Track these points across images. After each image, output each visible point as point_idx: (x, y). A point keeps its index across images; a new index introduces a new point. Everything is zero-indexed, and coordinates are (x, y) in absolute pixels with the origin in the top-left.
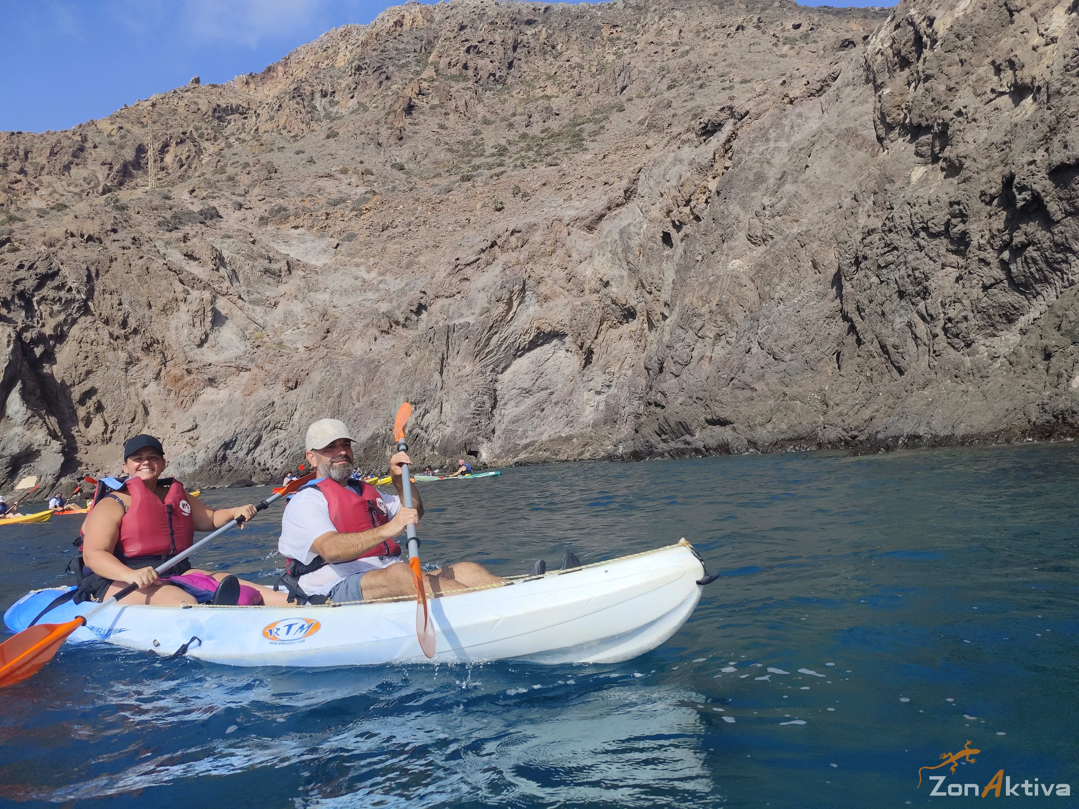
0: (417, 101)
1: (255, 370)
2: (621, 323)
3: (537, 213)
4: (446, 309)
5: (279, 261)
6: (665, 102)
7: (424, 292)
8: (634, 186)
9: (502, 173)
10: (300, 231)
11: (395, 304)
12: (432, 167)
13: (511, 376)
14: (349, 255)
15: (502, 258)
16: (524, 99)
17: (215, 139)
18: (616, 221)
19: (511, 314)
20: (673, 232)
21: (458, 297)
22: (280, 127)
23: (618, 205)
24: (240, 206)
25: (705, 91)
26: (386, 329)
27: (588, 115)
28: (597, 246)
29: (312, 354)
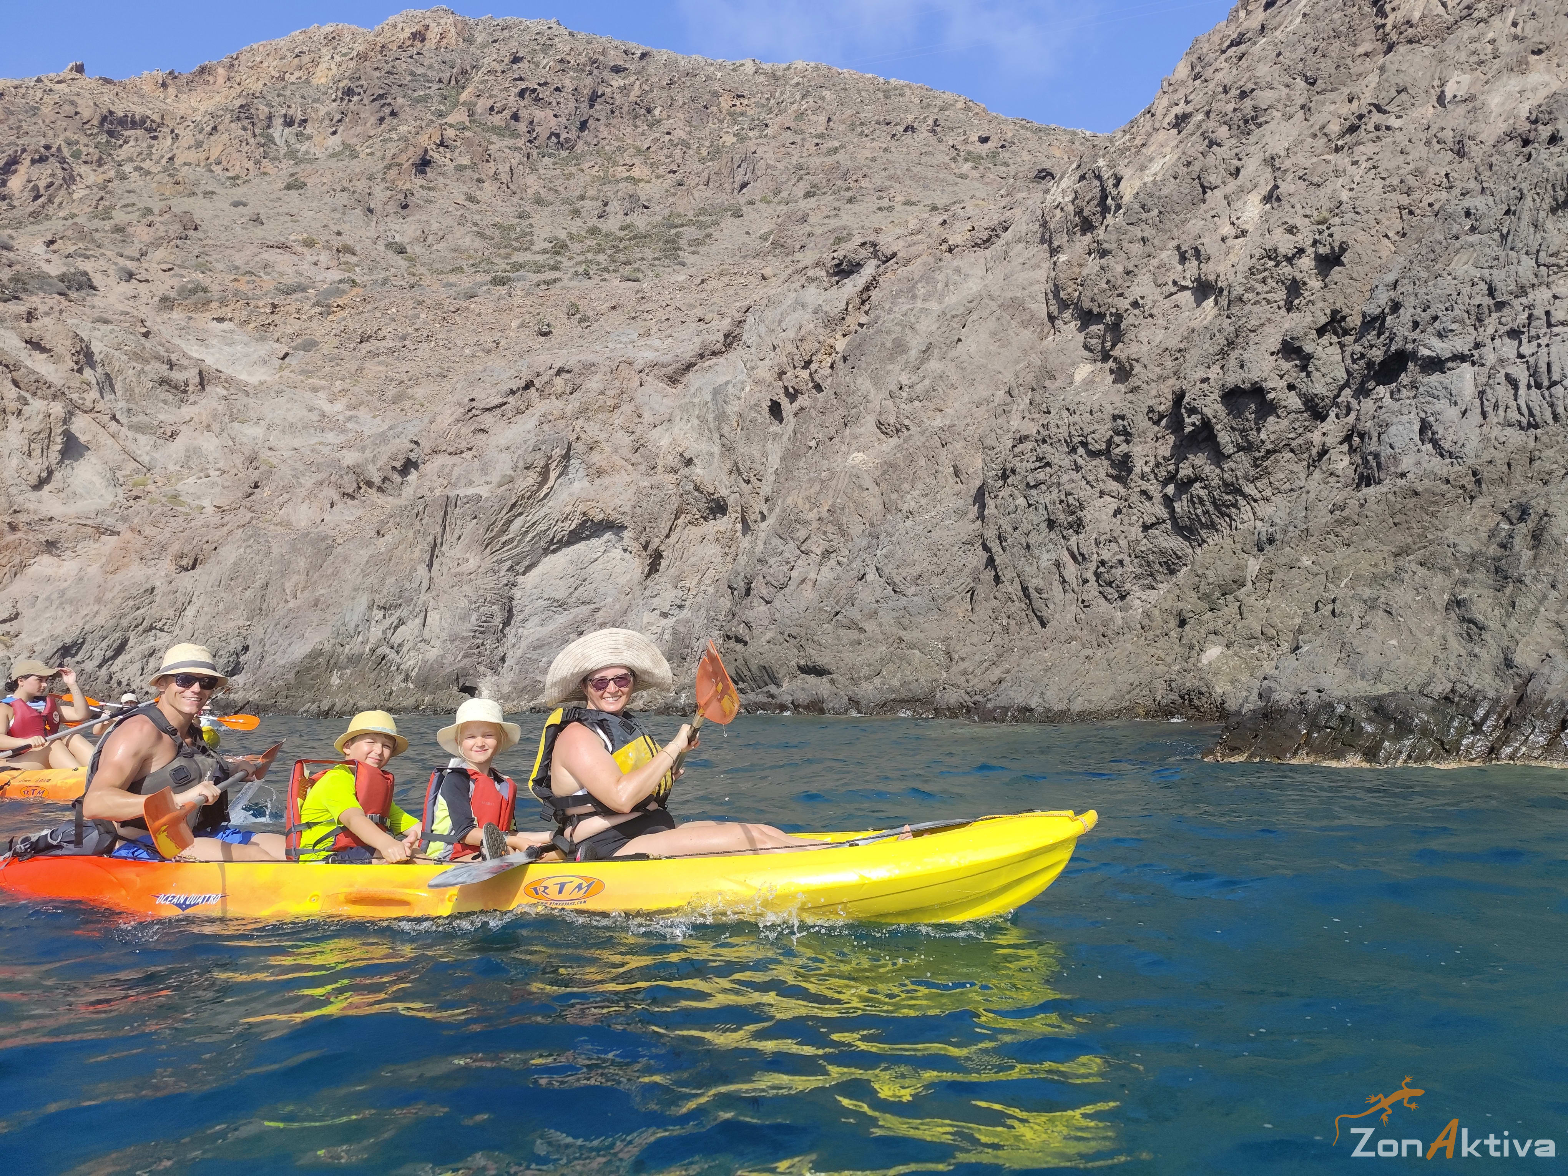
0: (436, 156)
1: (127, 535)
2: (705, 519)
3: (598, 348)
4: (447, 470)
5: (186, 368)
6: (800, 214)
7: (416, 443)
8: (738, 330)
9: (555, 281)
10: (226, 325)
11: (368, 454)
12: (450, 255)
13: (538, 580)
14: (303, 372)
15: (541, 406)
16: (599, 177)
17: (100, 163)
18: (709, 375)
19: (545, 490)
20: (784, 402)
21: (468, 455)
22: (211, 160)
23: (714, 354)
24: (131, 276)
25: (855, 207)
26: (350, 491)
27: (691, 214)
28: (680, 407)
29: (226, 519)
